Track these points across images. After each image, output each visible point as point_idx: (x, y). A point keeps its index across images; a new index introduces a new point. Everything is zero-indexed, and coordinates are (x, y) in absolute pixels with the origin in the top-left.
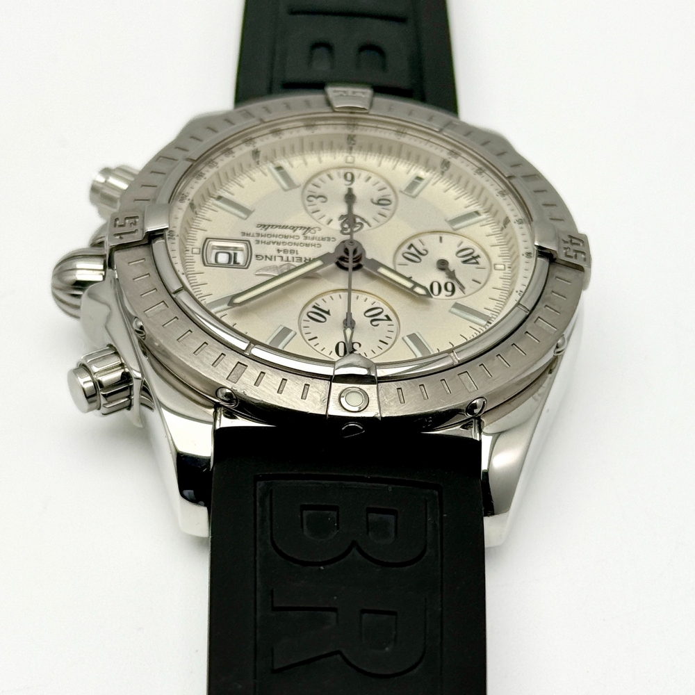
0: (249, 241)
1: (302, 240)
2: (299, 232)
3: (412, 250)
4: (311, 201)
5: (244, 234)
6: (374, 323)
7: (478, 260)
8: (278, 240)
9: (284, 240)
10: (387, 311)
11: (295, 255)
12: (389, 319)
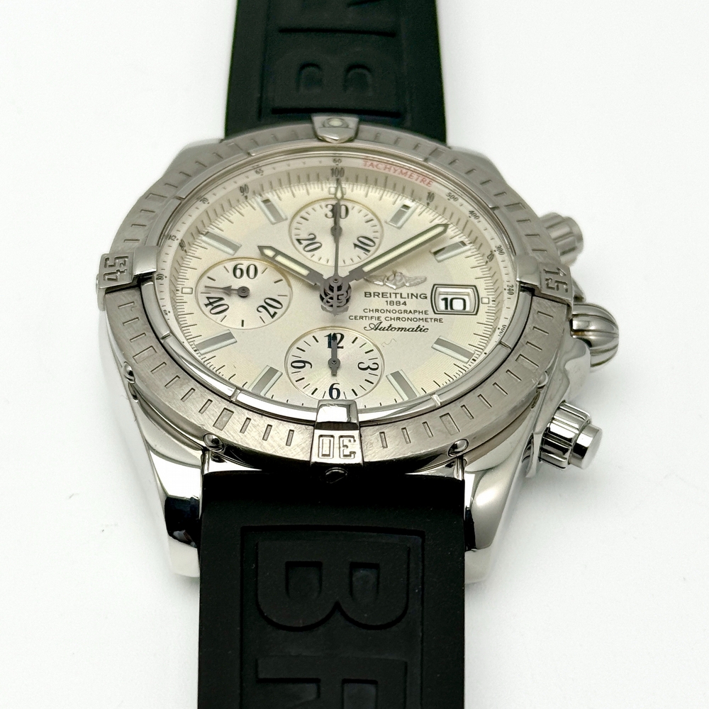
0: (435, 313)
1: (383, 316)
2: (385, 324)
3: (272, 310)
4: (374, 364)
5: (440, 320)
6: (312, 236)
7: (207, 302)
8: (406, 316)
9: (401, 316)
10: (300, 247)
11: (389, 300)
12: (299, 241)
